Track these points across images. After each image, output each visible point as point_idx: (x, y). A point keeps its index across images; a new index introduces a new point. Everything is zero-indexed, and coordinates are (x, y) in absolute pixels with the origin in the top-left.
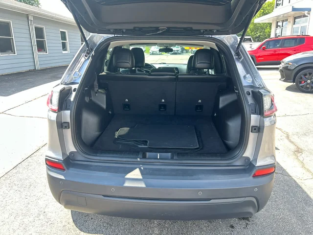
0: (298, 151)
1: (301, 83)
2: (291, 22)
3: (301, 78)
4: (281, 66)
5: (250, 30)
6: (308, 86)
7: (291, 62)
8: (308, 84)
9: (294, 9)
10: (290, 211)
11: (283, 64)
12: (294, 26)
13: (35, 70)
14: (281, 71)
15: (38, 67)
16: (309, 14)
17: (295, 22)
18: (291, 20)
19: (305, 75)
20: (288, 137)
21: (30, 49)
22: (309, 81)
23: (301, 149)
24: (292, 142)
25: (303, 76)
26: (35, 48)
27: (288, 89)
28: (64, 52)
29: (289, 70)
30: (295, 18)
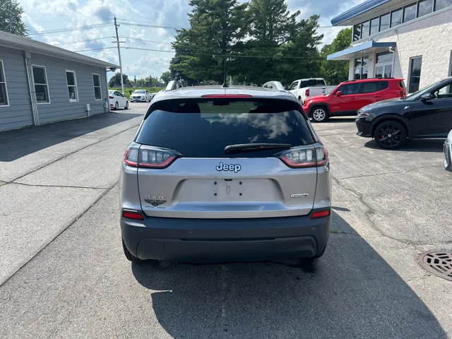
0: (371, 211)
1: (381, 138)
2: (373, 60)
3: (381, 132)
4: (357, 117)
5: (325, 67)
6: (389, 141)
7: (369, 112)
8: (389, 138)
9: (375, 44)
10: (354, 264)
11: (359, 115)
12: (377, 65)
13: (33, 126)
14: (358, 124)
15: (37, 122)
16: (394, 50)
17: (377, 60)
18: (373, 57)
19: (385, 128)
20: (361, 199)
21: (27, 97)
22: (390, 135)
23: (374, 210)
24: (365, 203)
25: (382, 130)
26: (34, 96)
27: (368, 145)
28: (71, 100)
29: (366, 122)
30: (378, 55)
